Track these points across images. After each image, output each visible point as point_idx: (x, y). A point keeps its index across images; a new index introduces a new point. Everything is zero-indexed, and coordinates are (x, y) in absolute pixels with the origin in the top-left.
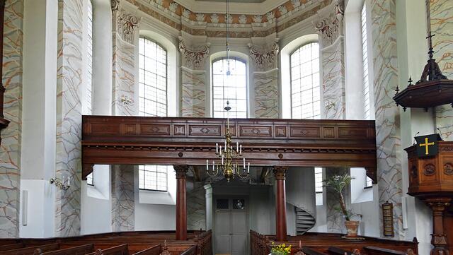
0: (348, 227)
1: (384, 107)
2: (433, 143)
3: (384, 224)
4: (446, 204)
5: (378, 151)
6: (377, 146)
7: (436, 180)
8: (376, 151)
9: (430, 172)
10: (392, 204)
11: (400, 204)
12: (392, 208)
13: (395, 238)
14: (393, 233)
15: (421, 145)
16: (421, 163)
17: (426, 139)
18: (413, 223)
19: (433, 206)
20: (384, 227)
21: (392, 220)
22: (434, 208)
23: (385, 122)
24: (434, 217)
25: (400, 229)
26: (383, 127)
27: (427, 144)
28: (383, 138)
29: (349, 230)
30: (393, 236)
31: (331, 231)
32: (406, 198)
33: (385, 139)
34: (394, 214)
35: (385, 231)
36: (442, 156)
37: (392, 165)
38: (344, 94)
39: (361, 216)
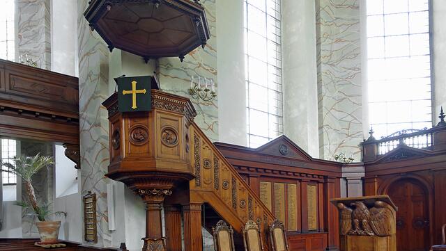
0: (41, 230)
1: (88, 54)
2: (144, 91)
3: (86, 224)
4: (166, 192)
5: (81, 120)
6: (80, 113)
7: (148, 152)
8: (78, 121)
9: (139, 140)
10: (95, 194)
11: (105, 195)
12: (95, 200)
13: (99, 245)
14: (96, 237)
15: (124, 92)
16: (125, 124)
17: (134, 83)
18: (121, 222)
19: (145, 194)
20: (86, 229)
21: (95, 219)
22: (148, 199)
23: (89, 75)
24: (147, 211)
25: (105, 230)
26: (87, 84)
27: (134, 92)
28: (87, 101)
29: (43, 234)
30: (95, 241)
31: (27, 236)
32: (114, 186)
33: (89, 101)
34: (97, 210)
35: (86, 234)
36: (158, 114)
37: (95, 138)
38: (48, 50)
39: (66, 215)
